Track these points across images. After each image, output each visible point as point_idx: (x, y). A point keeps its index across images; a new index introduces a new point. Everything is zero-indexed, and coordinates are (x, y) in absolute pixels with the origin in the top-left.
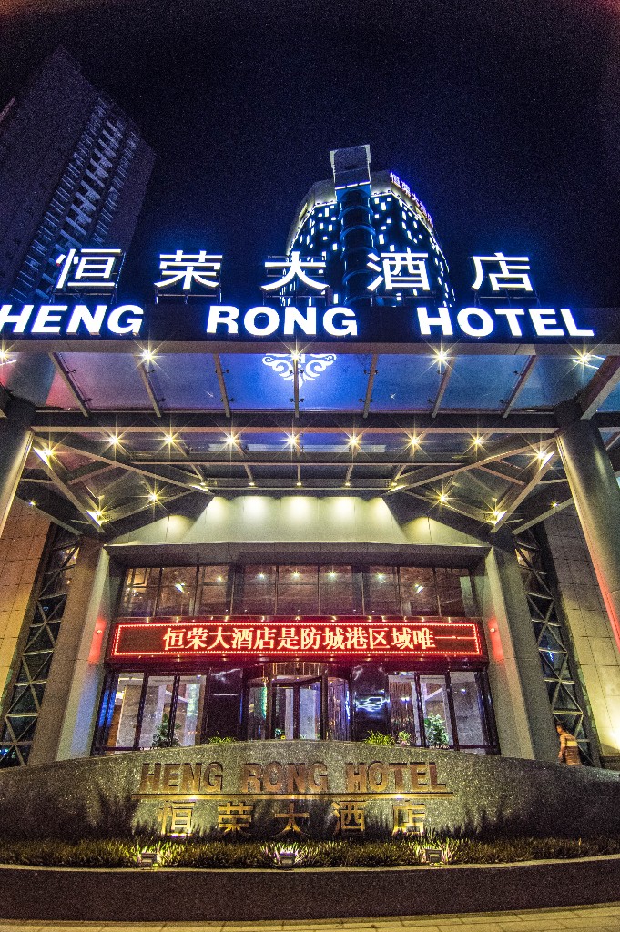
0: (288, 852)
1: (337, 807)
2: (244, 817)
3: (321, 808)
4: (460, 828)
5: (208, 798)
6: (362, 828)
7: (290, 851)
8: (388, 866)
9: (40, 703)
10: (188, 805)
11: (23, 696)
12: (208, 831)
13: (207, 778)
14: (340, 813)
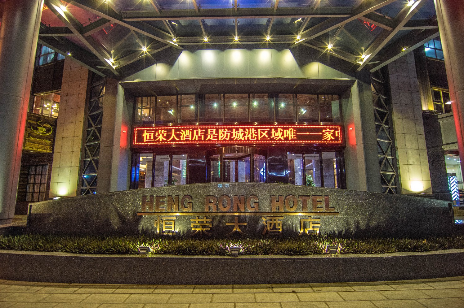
0: (235, 247)
1: (265, 220)
2: (207, 224)
3: (255, 220)
4: (342, 231)
5: (185, 214)
6: (280, 231)
7: (236, 246)
8: (301, 255)
9: (98, 168)
10: (172, 218)
11: (89, 164)
12: (185, 232)
13: (183, 204)
14: (267, 223)
